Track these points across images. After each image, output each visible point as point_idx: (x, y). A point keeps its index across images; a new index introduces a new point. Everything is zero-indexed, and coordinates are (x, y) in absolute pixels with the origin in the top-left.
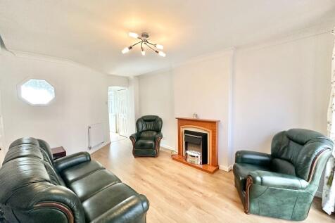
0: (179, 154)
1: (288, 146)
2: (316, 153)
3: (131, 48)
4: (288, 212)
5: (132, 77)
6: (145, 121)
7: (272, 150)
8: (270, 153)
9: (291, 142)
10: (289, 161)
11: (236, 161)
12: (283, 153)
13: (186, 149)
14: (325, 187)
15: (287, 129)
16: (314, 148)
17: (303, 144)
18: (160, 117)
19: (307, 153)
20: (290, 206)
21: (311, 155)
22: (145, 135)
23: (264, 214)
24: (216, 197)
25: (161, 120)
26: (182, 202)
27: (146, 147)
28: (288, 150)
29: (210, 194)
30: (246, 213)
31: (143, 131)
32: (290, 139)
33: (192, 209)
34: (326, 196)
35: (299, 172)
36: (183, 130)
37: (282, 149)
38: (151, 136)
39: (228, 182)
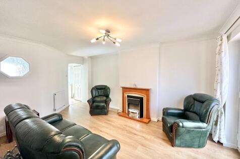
0: (123, 112)
1: (194, 104)
2: (211, 107)
3: (97, 39)
4: (197, 143)
5: (86, 57)
6: (97, 89)
7: (184, 107)
8: (183, 108)
9: (196, 101)
10: (195, 113)
11: (164, 115)
12: (191, 108)
13: (129, 108)
14: (214, 127)
15: (192, 94)
16: (209, 105)
17: (203, 102)
18: (108, 86)
19: (206, 107)
20: (197, 140)
21: (209, 108)
22: (98, 99)
23: (183, 146)
24: (153, 138)
25: (109, 88)
26: (132, 144)
27: (100, 108)
28: (194, 106)
29: (149, 137)
30: (173, 146)
31: (96, 96)
32: (195, 99)
33: (140, 148)
34: (215, 132)
35: (202, 119)
36: (126, 95)
37: (190, 105)
38: (102, 99)
39: (158, 128)
